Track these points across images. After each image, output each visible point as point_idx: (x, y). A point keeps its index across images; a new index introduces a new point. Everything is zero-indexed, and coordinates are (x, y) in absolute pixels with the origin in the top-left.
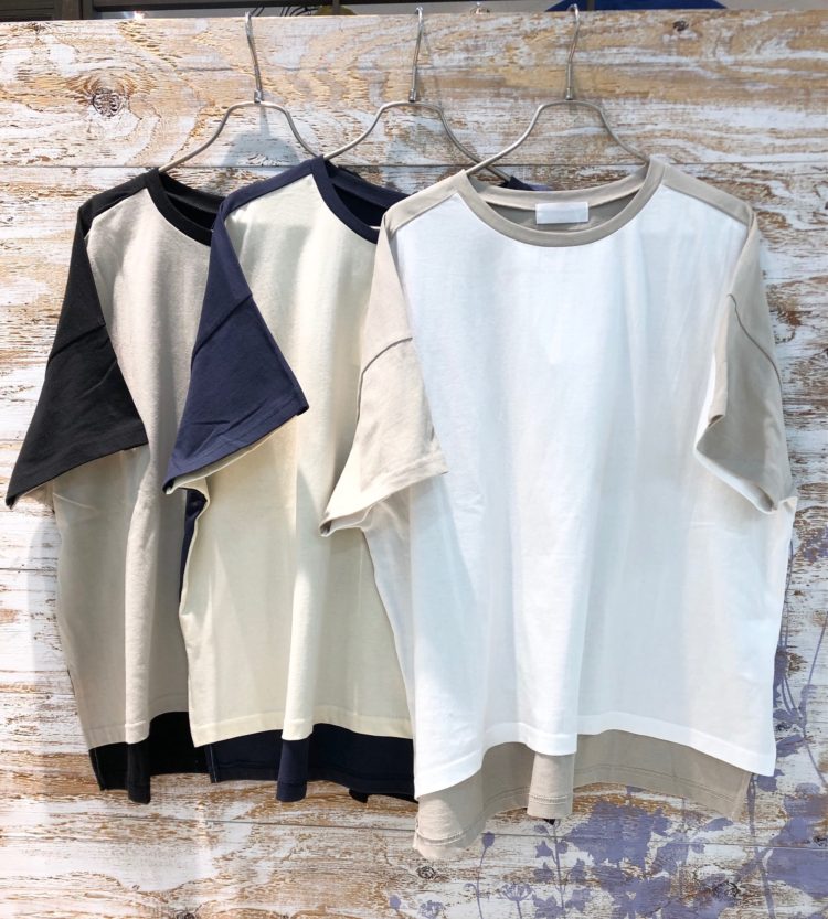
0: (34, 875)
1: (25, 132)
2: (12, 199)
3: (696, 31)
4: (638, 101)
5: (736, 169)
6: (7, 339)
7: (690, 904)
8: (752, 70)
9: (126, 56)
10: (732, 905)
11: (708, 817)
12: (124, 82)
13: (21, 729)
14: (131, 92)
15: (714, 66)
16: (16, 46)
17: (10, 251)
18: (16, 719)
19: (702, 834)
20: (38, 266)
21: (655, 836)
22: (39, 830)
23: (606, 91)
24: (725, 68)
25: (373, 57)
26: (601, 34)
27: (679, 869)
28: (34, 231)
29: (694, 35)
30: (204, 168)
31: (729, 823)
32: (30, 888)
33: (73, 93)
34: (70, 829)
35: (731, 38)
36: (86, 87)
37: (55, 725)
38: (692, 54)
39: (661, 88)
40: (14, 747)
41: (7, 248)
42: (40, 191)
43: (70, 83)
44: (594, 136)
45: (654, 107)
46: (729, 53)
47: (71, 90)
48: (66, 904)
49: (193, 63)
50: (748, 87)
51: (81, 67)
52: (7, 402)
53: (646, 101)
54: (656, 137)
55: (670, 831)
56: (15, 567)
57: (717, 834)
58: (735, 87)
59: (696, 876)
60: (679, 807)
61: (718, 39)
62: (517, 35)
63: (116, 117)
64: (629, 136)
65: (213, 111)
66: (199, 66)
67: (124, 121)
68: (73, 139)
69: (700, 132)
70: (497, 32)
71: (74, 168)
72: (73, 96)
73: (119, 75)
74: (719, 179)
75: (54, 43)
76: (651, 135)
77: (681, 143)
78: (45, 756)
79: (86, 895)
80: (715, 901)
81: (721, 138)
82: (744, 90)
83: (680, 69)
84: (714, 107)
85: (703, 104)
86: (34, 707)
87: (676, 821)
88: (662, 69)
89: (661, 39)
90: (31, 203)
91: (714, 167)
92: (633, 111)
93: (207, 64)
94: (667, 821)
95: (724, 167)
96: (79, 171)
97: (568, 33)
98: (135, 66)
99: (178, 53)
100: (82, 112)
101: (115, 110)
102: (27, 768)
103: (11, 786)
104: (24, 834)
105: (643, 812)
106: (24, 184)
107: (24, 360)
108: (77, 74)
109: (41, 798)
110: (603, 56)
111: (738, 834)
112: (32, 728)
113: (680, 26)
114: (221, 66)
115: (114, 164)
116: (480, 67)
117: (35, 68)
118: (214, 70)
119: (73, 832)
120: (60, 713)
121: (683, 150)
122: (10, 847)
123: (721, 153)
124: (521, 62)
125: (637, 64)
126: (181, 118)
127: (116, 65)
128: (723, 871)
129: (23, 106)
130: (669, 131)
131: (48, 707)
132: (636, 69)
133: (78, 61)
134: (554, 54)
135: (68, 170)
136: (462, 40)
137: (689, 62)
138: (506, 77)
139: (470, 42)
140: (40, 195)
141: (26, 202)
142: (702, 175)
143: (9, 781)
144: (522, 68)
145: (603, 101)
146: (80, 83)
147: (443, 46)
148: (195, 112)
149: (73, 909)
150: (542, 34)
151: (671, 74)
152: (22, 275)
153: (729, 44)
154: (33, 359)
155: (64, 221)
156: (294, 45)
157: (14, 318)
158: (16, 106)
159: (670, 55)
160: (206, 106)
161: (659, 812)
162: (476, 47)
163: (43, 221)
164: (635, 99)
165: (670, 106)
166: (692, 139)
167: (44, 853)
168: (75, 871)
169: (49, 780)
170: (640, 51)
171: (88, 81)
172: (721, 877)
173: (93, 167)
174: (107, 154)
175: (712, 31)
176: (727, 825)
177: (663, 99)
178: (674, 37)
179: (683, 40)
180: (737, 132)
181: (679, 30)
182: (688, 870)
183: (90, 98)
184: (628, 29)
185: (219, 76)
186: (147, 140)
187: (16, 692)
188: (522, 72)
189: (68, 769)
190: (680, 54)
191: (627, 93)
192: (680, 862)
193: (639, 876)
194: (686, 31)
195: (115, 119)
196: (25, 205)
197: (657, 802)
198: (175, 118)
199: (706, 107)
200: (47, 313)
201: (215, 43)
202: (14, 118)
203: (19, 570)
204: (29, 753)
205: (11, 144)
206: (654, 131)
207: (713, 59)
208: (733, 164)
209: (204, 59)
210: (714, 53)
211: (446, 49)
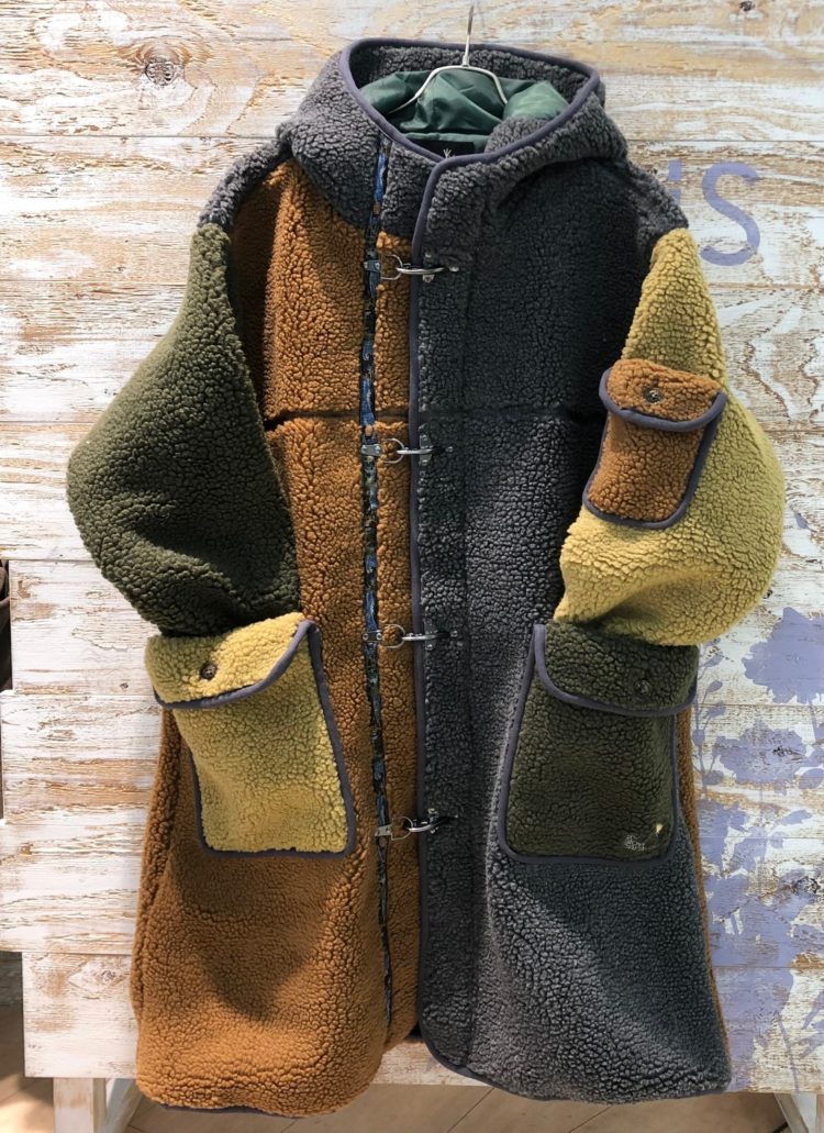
0: (66, 894)
1: (74, 101)
2: (57, 169)
3: (762, 11)
4: (706, 79)
5: (804, 147)
6: (48, 315)
7: (769, 902)
8: (818, 50)
9: (181, 25)
10: (812, 902)
11: (787, 810)
12: (179, 51)
13: (56, 734)
14: (185, 62)
15: (781, 45)
16: (64, 11)
17: (53, 223)
18: (49, 723)
19: (781, 828)
20: (84, 239)
21: (732, 831)
22: (73, 844)
23: (673, 67)
24: (791, 48)
25: (438, 30)
26: (668, 12)
27: (757, 866)
28: (81, 202)
29: (760, 16)
30: (261, 138)
31: (808, 816)
32: (62, 909)
33: (126, 61)
34: (107, 841)
35: (797, 19)
36: (138, 55)
37: (93, 729)
38: (759, 33)
39: (729, 66)
40: (47, 754)
41: (51, 220)
42: (87, 161)
43: (122, 51)
44: (663, 112)
45: (722, 85)
46: (795, 32)
47: (123, 58)
48: (103, 925)
49: (252, 33)
50: (814, 68)
51: (135, 35)
52: (46, 381)
53: (714, 79)
54: (724, 114)
55: (747, 826)
56: (52, 557)
57: (797, 826)
58: (801, 67)
59: (774, 872)
60: (757, 799)
61: (784, 20)
62: (584, 12)
63: (171, 86)
64: (698, 113)
65: (272, 81)
66: (258, 36)
67: (179, 90)
68: (123, 108)
69: (768, 110)
70: (564, 9)
71: (124, 138)
72: (123, 65)
73: (174, 43)
74: (788, 157)
75: (105, 9)
76: (720, 112)
77: (750, 120)
78: (82, 763)
79: (124, 914)
80: (794, 898)
81: (788, 116)
82: (811, 71)
83: (747, 48)
84: (781, 86)
85: (770, 83)
86: (69, 709)
87: (753, 815)
88: (730, 47)
89: (728, 18)
90: (77, 173)
91: (782, 145)
92: (702, 88)
93: (266, 34)
94: (744, 814)
95: (792, 145)
96: (129, 141)
97: (638, 11)
98: (191, 36)
99: (237, 23)
100: (134, 81)
101: (169, 80)
102: (62, 776)
103: (43, 797)
104: (57, 849)
105: (719, 806)
106: (71, 154)
107: (66, 337)
108: (129, 43)
109: (75, 809)
110: (671, 33)
111: (817, 827)
112: (67, 732)
113: (747, 7)
114: (282, 36)
115: (165, 134)
116: (548, 41)
117: (84, 34)
118: (274, 40)
119: (111, 845)
120: (99, 715)
121: (752, 127)
122: (40, 865)
123: (788, 131)
124: (589, 38)
125: (705, 43)
126: (238, 88)
127: (171, 33)
128: (803, 867)
129: (71, 74)
130: (737, 108)
131: (86, 709)
132: (703, 47)
133: (130, 29)
134: (622, 31)
135: (118, 140)
136: (529, 15)
137: (756, 42)
138: (573, 51)
139: (538, 17)
140: (87, 165)
141: (72, 172)
142: (771, 152)
143: (41, 791)
144: (590, 43)
145: (672, 78)
146: (132, 51)
147: (510, 21)
148: (252, 81)
149: (110, 930)
150: (610, 11)
151: (738, 53)
152: (67, 247)
153: (795, 24)
154: (77, 337)
155: (111, 191)
156: (358, 16)
157: (56, 293)
158: (64, 73)
159: (737, 34)
160: (264, 76)
161: (736, 805)
162: (543, 23)
163: (90, 192)
164: (703, 76)
165: (739, 84)
166: (760, 117)
167: (79, 869)
168: (113, 888)
169: (85, 789)
170: (708, 29)
171: (140, 49)
172: (800, 873)
173: (144, 136)
174: (159, 123)
175: (779, 12)
176: (806, 818)
177: (731, 76)
178: (741, 17)
179: (749, 20)
180: (805, 112)
181: (746, 10)
182: (767, 866)
183: (143, 67)
184: (695, 8)
185: (279, 46)
186: (203, 110)
187: (51, 693)
188: (590, 47)
189: (106, 777)
190: (747, 33)
191: (695, 70)
192: (759, 858)
193: (716, 874)
194: (751, 11)
195: (169, 88)
196: (71, 175)
197: (733, 795)
198: (232, 87)
199: (773, 86)
200: (91, 288)
201: (275, 13)
202: (62, 86)
203: (57, 561)
204: (63, 760)
205: (57, 113)
206: (722, 108)
207: (779, 40)
208: (801, 142)
209: (263, 29)
210: (780, 33)
211: (513, 23)
